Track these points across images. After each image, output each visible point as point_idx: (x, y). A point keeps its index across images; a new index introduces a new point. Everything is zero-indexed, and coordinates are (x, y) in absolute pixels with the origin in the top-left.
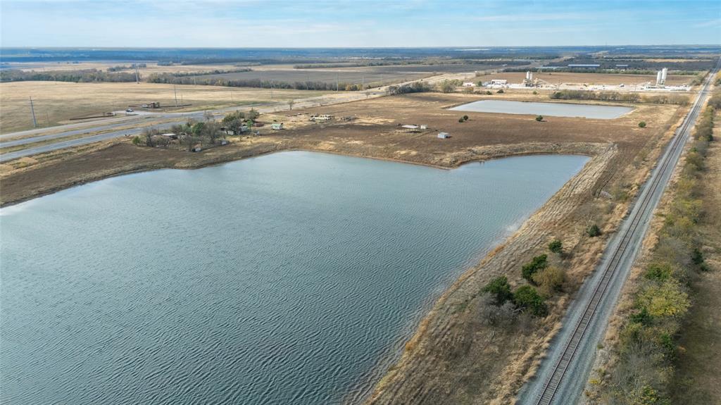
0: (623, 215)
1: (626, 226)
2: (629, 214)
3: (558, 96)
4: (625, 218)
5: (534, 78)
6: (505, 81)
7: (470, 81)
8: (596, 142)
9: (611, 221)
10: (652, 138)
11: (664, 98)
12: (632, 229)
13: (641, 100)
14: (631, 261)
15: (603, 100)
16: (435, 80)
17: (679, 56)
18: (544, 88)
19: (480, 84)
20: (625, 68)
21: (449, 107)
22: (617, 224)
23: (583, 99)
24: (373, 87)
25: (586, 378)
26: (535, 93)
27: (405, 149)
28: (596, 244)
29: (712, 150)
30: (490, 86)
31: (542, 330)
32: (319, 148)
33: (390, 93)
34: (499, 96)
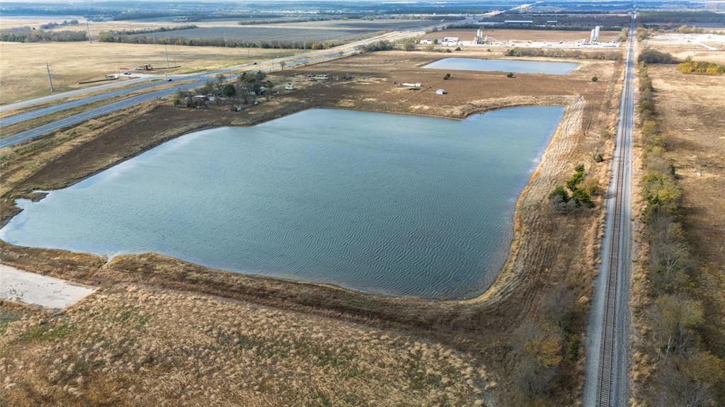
0: (612, 148)
1: (617, 154)
2: (615, 146)
3: (511, 53)
4: (615, 150)
5: (484, 36)
6: (457, 39)
7: (423, 38)
8: (566, 94)
9: (606, 151)
10: (607, 90)
11: (602, 54)
12: (622, 155)
13: (582, 57)
14: (630, 175)
15: (551, 56)
16: (392, 37)
17: (597, 10)
18: (494, 45)
19: (436, 42)
20: (555, 24)
21: (422, 65)
22: (611, 153)
23: (533, 56)
25: (631, 235)
26: (489, 51)
27: (417, 105)
28: (604, 167)
29: (656, 98)
30: (445, 43)
32: (341, 105)
33: (359, 52)
34: (459, 54)
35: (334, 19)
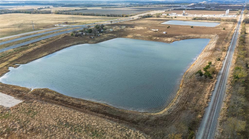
0: (225, 55)
1: (226, 58)
2: (226, 55)
3: (195, 19)
4: (226, 56)
5: (186, 13)
6: (176, 14)
7: (164, 13)
8: (211, 34)
9: (222, 57)
10: (228, 33)
11: (229, 19)
12: (228, 58)
13: (222, 20)
14: (230, 66)
15: (209, 20)
16: (152, 13)
17: (231, 4)
18: (189, 16)
19: (168, 15)
20: (214, 8)
21: (161, 23)
22: (224, 58)
23: (203, 20)
24: (132, 16)
25: (225, 91)
26: (187, 18)
27: (155, 37)
28: (220, 63)
29: (246, 37)
30: (171, 15)
31: (212, 81)
32: (128, 37)
33: (139, 18)
34: (175, 19)
35: (135, 6)
